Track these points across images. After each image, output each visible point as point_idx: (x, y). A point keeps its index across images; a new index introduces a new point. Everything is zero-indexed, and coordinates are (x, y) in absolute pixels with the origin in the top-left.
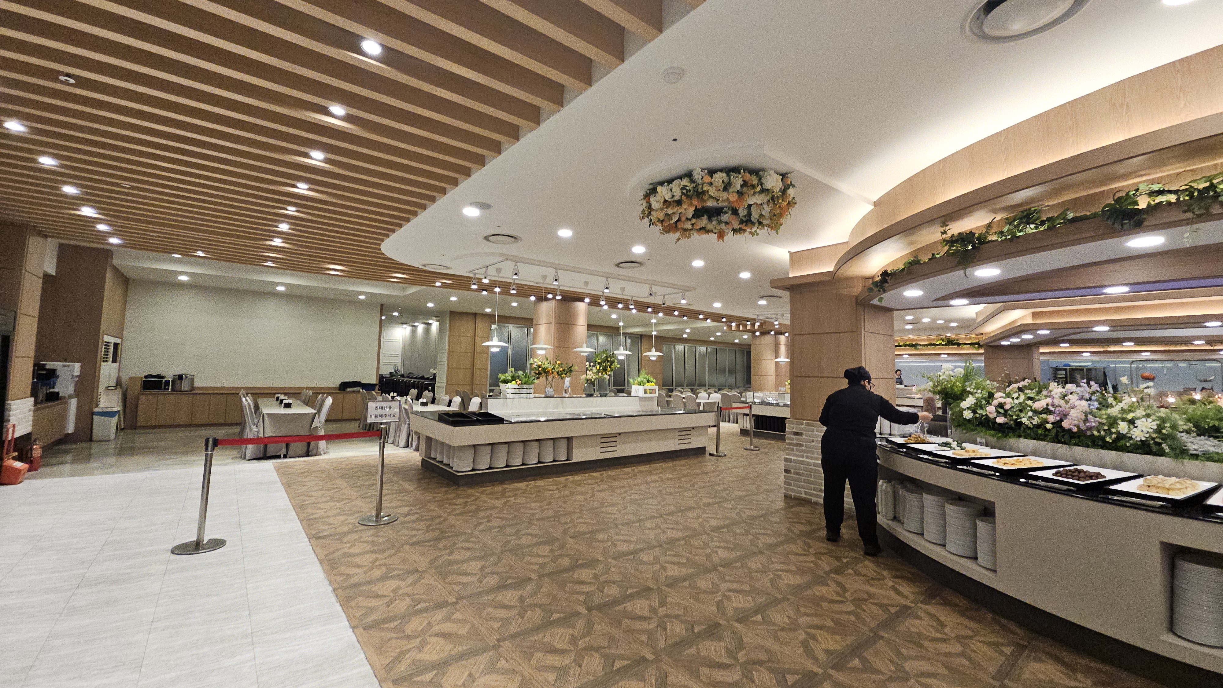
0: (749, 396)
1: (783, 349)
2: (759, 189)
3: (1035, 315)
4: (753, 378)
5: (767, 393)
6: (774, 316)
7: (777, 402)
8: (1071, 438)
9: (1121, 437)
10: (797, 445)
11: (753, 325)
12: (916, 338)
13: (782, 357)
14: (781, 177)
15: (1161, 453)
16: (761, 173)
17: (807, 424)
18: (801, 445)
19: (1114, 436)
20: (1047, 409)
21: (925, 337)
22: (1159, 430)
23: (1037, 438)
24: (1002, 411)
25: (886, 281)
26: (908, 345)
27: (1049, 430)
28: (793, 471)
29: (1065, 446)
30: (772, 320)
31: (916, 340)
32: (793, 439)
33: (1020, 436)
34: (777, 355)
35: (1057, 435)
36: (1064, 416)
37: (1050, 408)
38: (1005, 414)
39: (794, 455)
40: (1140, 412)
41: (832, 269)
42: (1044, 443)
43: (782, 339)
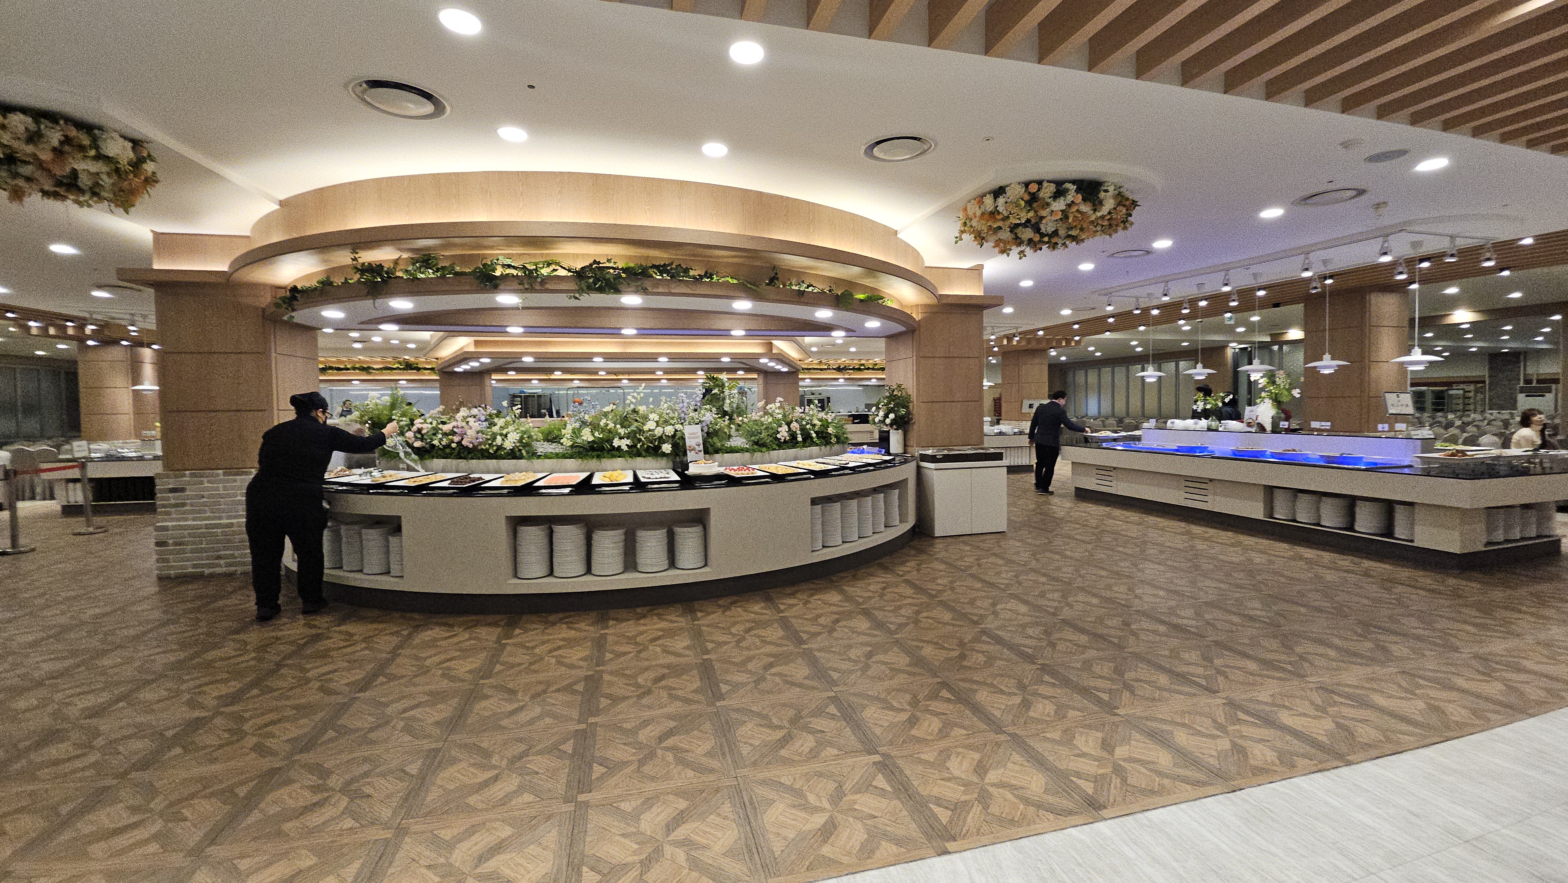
0: (79, 448)
1: (148, 370)
2: (93, 153)
3: (477, 343)
4: (84, 419)
5: (118, 443)
6: (128, 317)
7: (139, 454)
8: (469, 453)
9: (500, 448)
10: (176, 505)
11: (81, 327)
12: (368, 359)
13: (146, 382)
14: (130, 144)
15: (521, 457)
16: (96, 132)
17: (192, 475)
18: (184, 505)
19: (495, 448)
20: (452, 430)
21: (379, 359)
22: (521, 440)
23: (446, 457)
24: (419, 436)
25: (296, 299)
26: (359, 369)
27: (454, 449)
28: (171, 542)
29: (465, 461)
30: (123, 323)
31: (368, 362)
32: (168, 499)
33: (433, 457)
34: (136, 377)
35: (459, 452)
36: (463, 435)
37: (455, 430)
38: (422, 439)
39: (172, 520)
40: (511, 428)
41: (226, 269)
42: (449, 460)
43: (147, 354)
